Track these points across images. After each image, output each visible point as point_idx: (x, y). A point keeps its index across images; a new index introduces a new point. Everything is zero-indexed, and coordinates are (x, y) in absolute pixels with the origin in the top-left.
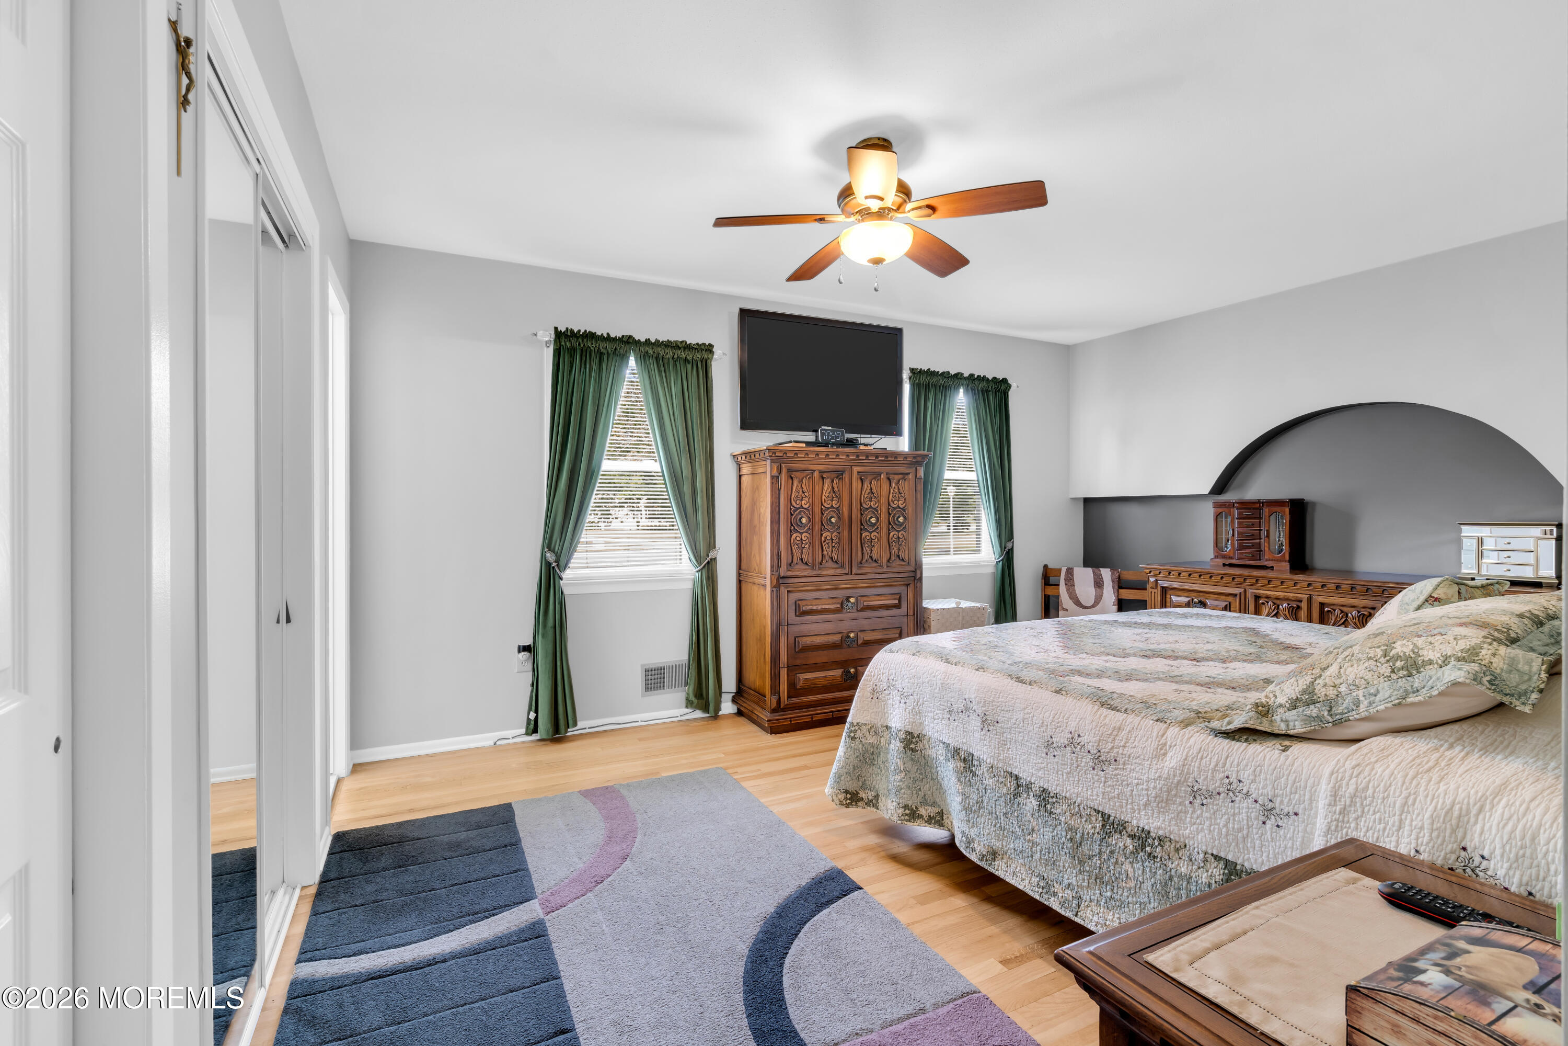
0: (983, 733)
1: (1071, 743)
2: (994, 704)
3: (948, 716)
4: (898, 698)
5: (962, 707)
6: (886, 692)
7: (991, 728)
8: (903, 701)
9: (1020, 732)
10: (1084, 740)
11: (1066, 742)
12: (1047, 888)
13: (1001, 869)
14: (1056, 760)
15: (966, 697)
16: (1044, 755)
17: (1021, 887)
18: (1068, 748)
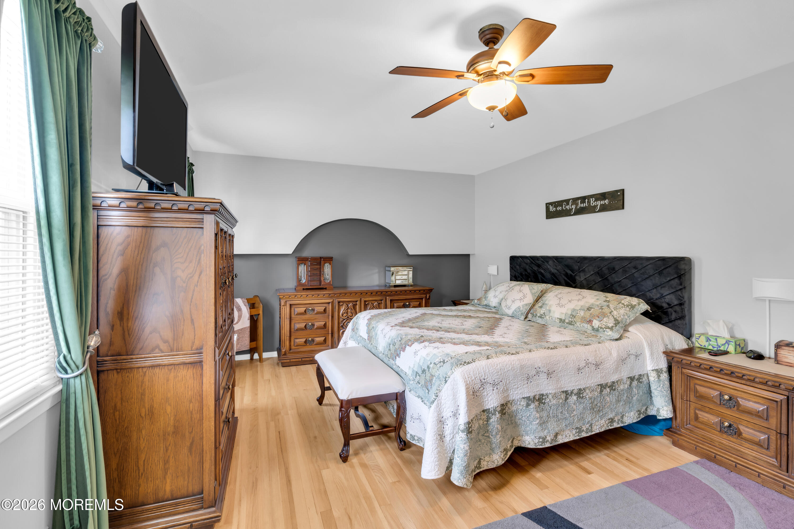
0: (548, 380)
1: (587, 364)
2: (551, 363)
3: (527, 382)
4: (491, 388)
5: (534, 373)
6: (481, 389)
7: (552, 376)
8: (495, 388)
9: (565, 371)
10: (590, 360)
11: (585, 365)
12: (580, 430)
13: (562, 440)
14: (582, 374)
15: (536, 367)
16: (578, 375)
17: (572, 439)
18: (586, 366)
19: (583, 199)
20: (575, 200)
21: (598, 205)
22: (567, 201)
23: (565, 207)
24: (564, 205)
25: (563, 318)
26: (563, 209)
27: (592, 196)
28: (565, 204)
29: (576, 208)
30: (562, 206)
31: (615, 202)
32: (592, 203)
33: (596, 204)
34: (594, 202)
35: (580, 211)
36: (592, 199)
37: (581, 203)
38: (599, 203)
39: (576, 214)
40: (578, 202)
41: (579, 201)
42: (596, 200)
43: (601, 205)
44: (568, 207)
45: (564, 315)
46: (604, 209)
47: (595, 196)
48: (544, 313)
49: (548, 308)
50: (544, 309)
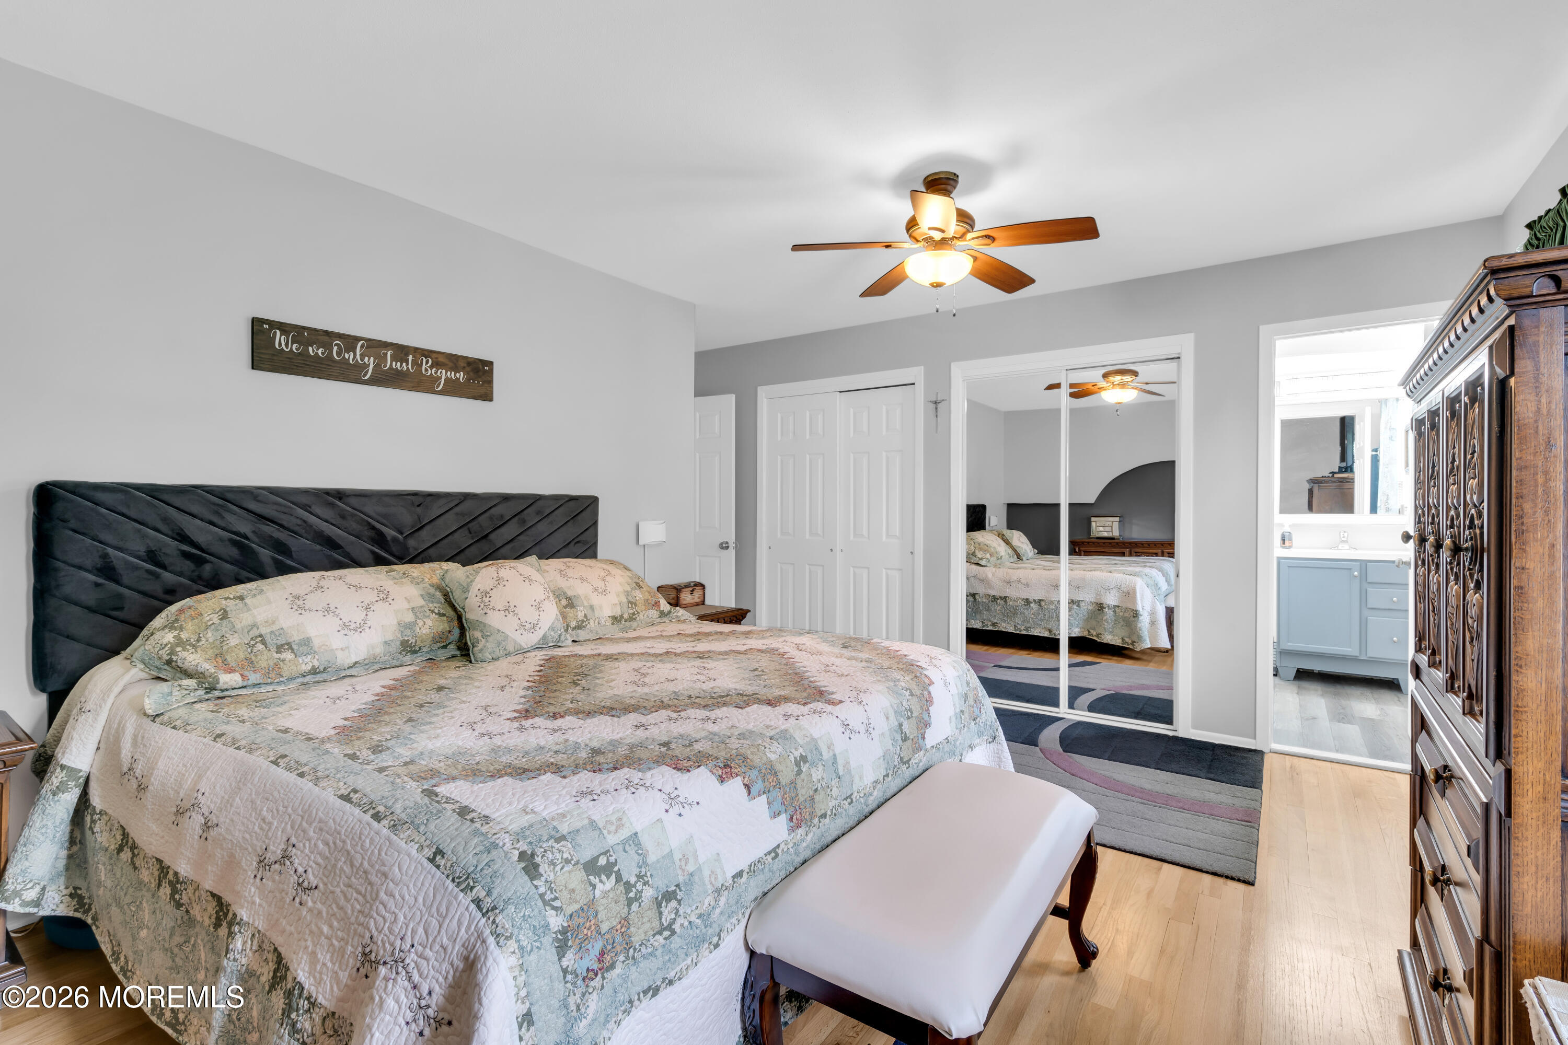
19: (401, 351)
20: (374, 346)
21: (441, 378)
22: (350, 341)
23: (339, 354)
24: (335, 348)
25: (618, 613)
26: (330, 357)
27: (427, 353)
28: (336, 345)
29: (377, 366)
30: (328, 347)
31: (478, 382)
32: (426, 370)
33: (436, 373)
34: (431, 367)
35: (384, 379)
36: (425, 360)
37: (394, 358)
38: (443, 374)
39: (373, 381)
40: (386, 355)
41: (389, 353)
42: (437, 364)
43: (447, 380)
44: (350, 356)
45: (619, 607)
46: (452, 389)
47: (434, 355)
48: (585, 616)
49: (586, 604)
50: (582, 608)
